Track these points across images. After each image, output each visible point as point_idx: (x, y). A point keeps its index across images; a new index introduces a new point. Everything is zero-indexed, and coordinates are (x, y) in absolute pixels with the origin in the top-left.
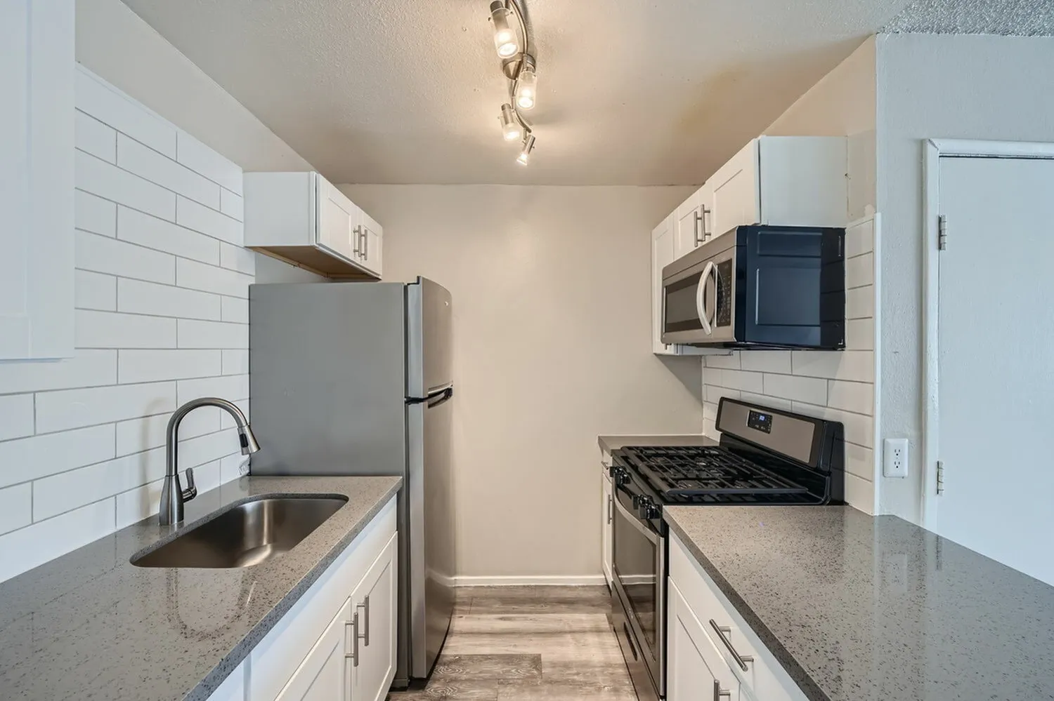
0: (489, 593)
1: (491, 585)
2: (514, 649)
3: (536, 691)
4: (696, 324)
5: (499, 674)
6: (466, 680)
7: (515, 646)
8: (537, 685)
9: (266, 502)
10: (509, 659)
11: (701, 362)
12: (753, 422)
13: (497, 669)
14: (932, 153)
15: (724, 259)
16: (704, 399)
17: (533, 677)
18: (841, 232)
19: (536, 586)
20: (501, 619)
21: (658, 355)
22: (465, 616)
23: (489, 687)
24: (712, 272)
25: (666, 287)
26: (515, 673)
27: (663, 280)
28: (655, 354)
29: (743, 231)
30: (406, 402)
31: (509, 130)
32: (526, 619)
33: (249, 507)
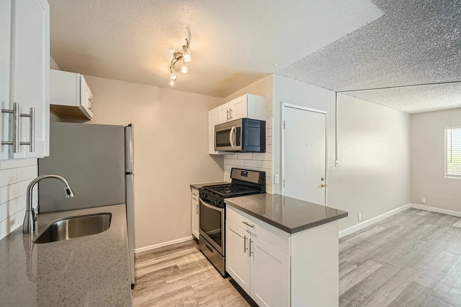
0: (147, 253)
1: (147, 250)
2: (165, 266)
3: (178, 275)
4: (229, 145)
5: (163, 274)
6: (150, 281)
7: (165, 265)
8: (179, 273)
9: (67, 221)
10: (165, 269)
11: (223, 157)
12: (242, 174)
13: (161, 273)
14: (283, 106)
15: (238, 126)
16: (225, 169)
17: (176, 271)
18: (265, 122)
19: (166, 246)
20: (156, 259)
21: (211, 155)
22: (140, 263)
23: (161, 279)
24: (234, 130)
25: (216, 132)
26: (168, 272)
27: (215, 129)
28: (210, 154)
29: (244, 120)
30: (125, 174)
31: (173, 76)
32: (166, 257)
33: (59, 223)
